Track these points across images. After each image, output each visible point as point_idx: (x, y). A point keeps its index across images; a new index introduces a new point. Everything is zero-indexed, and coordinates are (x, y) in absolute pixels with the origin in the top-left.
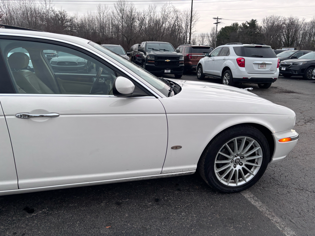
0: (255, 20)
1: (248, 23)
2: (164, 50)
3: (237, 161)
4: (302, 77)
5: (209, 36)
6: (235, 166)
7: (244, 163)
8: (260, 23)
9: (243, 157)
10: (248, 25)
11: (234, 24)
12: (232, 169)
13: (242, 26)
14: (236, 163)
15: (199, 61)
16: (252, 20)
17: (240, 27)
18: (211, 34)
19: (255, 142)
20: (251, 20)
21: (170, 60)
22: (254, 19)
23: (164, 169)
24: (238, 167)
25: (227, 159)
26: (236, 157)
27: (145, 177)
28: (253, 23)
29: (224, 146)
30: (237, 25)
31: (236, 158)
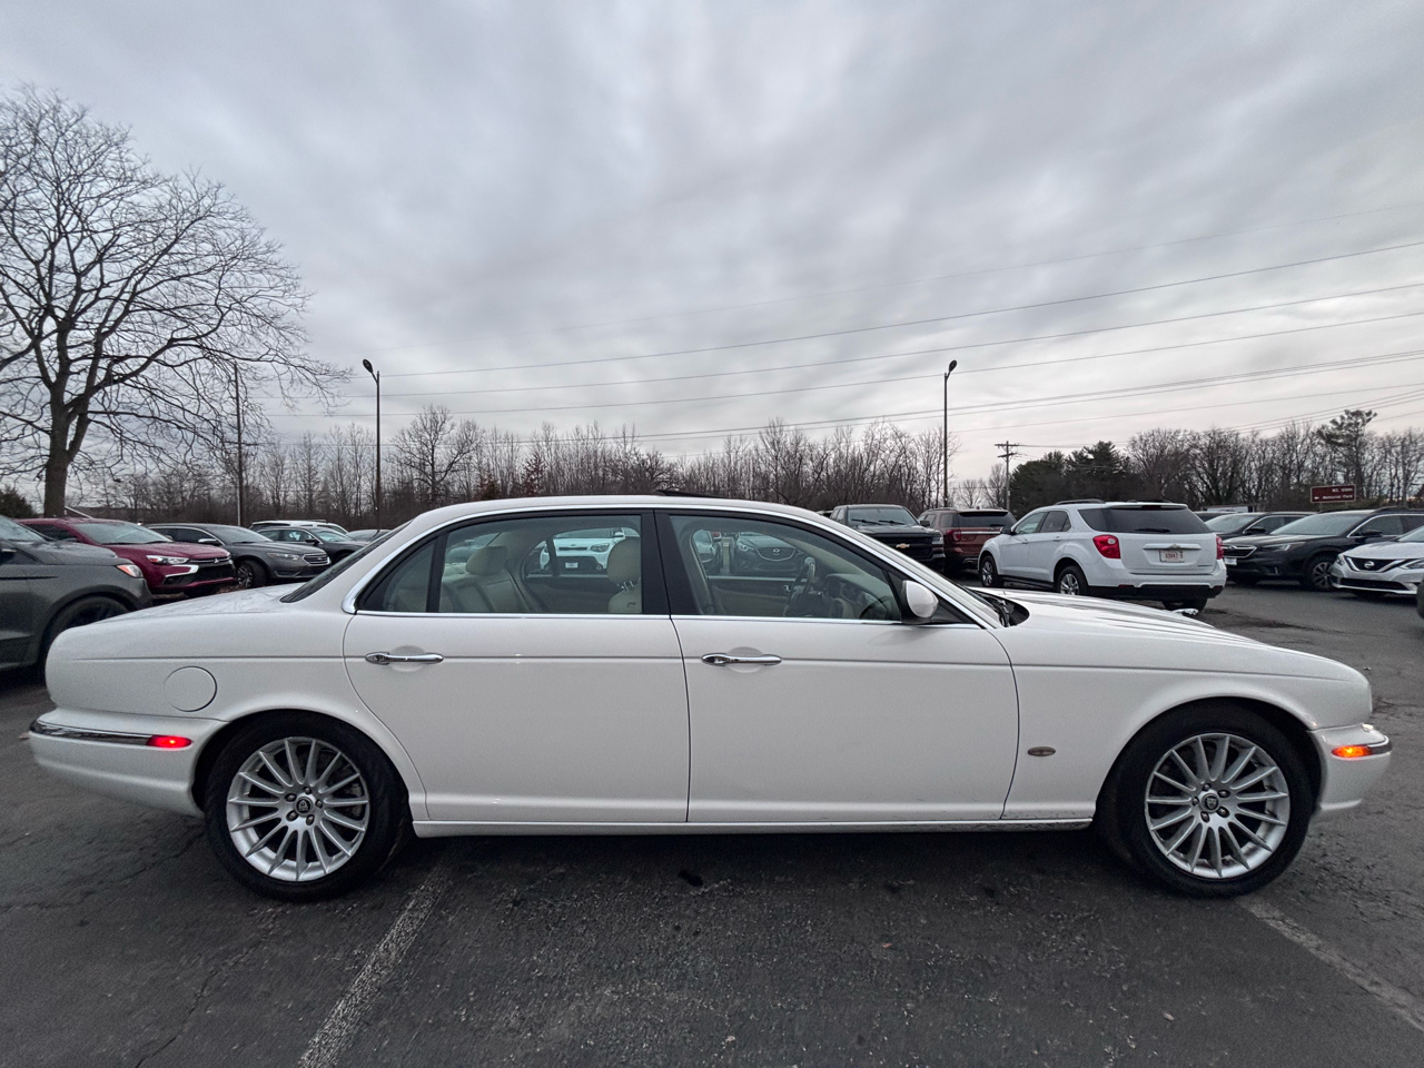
0: (1110, 444)
1: (1090, 452)
2: (892, 522)
3: (1209, 803)
4: (1297, 583)
5: (987, 485)
6: (1205, 815)
7: (1234, 810)
8: (1122, 449)
9: (1228, 793)
10: (1091, 456)
11: (1050, 455)
12: (1199, 826)
13: (1074, 459)
14: (1208, 808)
15: (982, 545)
16: (1101, 443)
17: (1070, 462)
18: (991, 481)
19: (1257, 750)
20: (1096, 443)
21: (908, 546)
22: (1106, 442)
23: (1010, 807)
24: (1216, 822)
25: (1177, 793)
26: (1205, 790)
27: (962, 825)
28: (1103, 451)
29: (1166, 755)
30: (1058, 456)
31: (1203, 794)
